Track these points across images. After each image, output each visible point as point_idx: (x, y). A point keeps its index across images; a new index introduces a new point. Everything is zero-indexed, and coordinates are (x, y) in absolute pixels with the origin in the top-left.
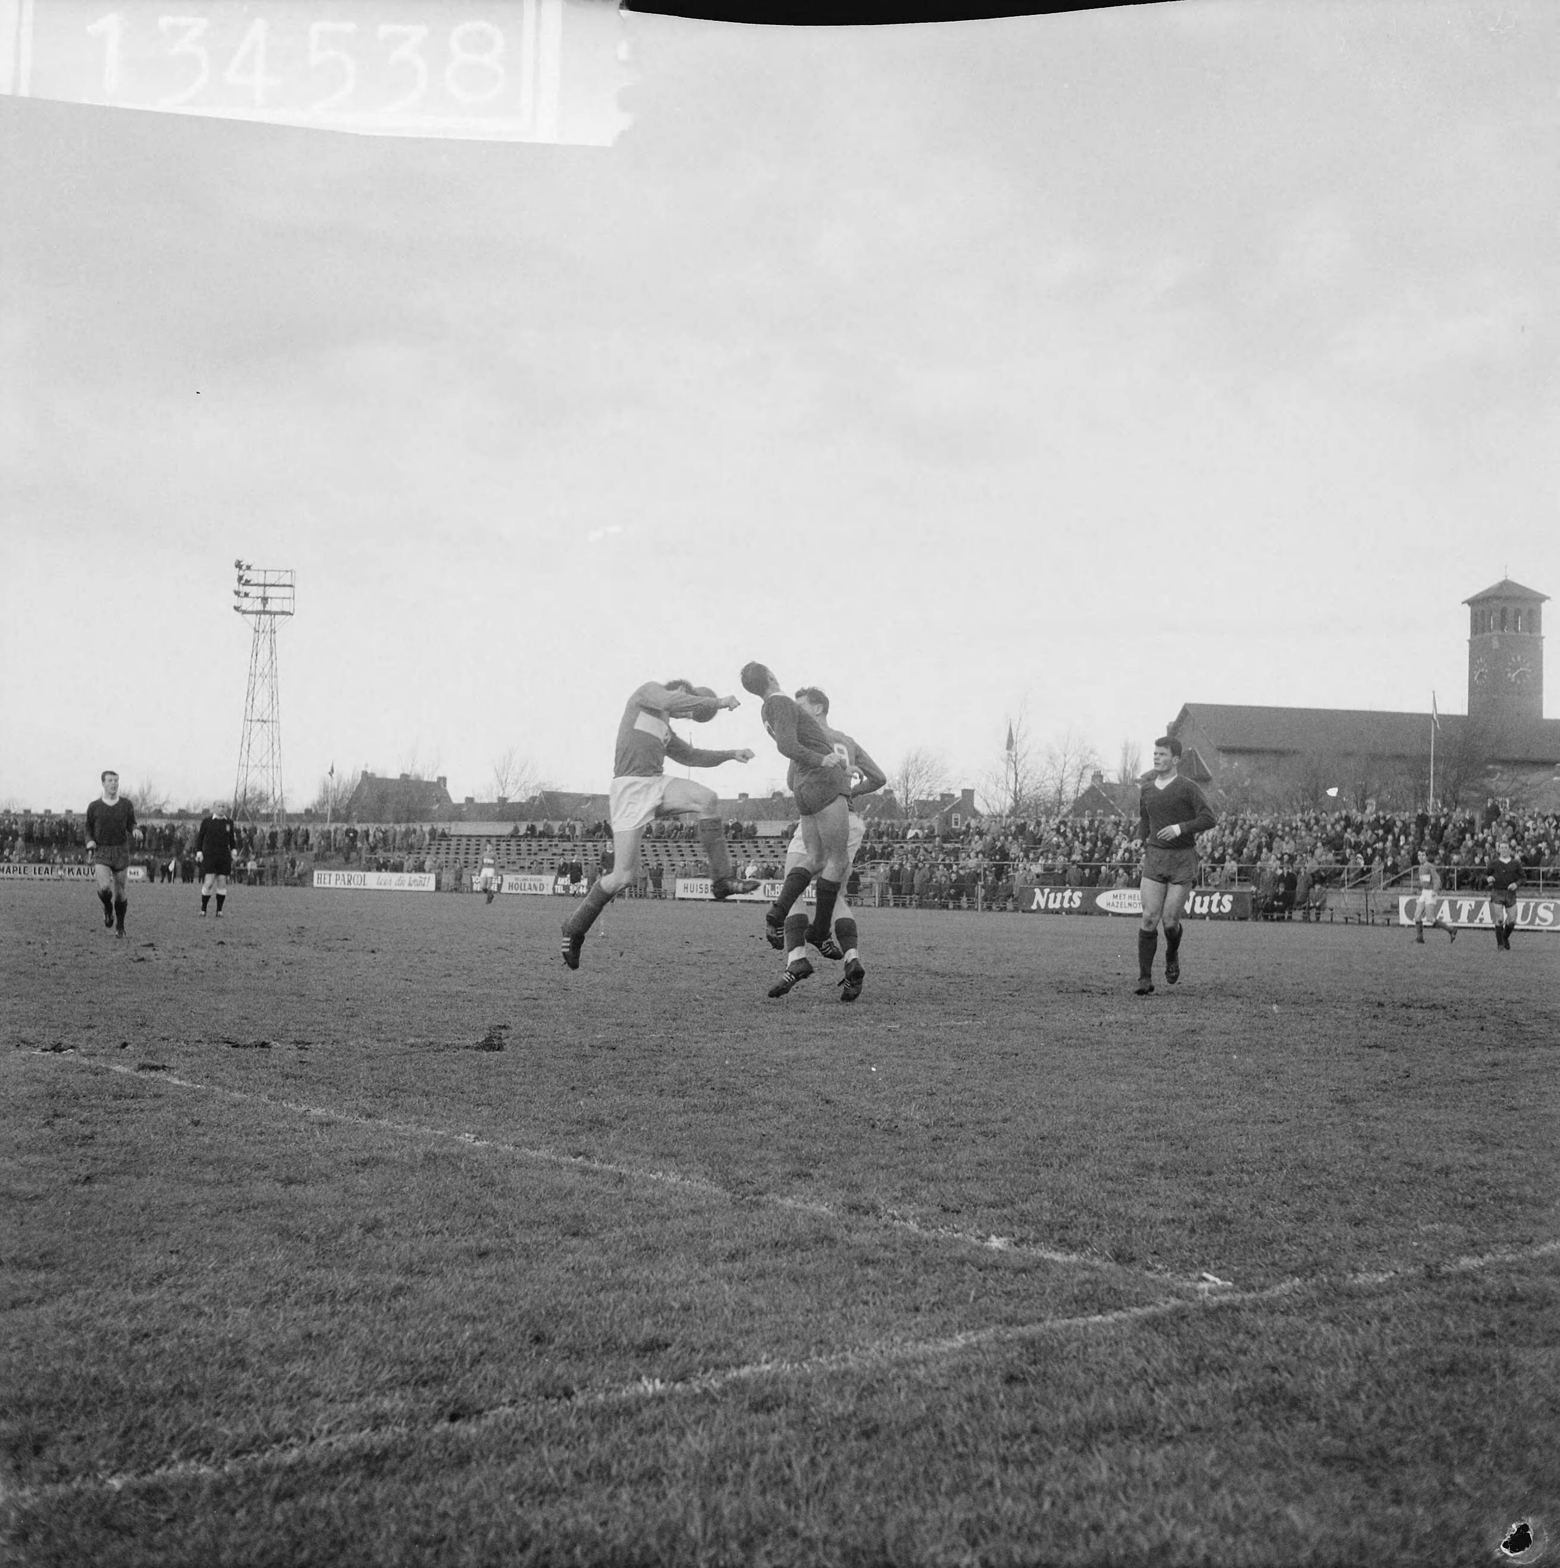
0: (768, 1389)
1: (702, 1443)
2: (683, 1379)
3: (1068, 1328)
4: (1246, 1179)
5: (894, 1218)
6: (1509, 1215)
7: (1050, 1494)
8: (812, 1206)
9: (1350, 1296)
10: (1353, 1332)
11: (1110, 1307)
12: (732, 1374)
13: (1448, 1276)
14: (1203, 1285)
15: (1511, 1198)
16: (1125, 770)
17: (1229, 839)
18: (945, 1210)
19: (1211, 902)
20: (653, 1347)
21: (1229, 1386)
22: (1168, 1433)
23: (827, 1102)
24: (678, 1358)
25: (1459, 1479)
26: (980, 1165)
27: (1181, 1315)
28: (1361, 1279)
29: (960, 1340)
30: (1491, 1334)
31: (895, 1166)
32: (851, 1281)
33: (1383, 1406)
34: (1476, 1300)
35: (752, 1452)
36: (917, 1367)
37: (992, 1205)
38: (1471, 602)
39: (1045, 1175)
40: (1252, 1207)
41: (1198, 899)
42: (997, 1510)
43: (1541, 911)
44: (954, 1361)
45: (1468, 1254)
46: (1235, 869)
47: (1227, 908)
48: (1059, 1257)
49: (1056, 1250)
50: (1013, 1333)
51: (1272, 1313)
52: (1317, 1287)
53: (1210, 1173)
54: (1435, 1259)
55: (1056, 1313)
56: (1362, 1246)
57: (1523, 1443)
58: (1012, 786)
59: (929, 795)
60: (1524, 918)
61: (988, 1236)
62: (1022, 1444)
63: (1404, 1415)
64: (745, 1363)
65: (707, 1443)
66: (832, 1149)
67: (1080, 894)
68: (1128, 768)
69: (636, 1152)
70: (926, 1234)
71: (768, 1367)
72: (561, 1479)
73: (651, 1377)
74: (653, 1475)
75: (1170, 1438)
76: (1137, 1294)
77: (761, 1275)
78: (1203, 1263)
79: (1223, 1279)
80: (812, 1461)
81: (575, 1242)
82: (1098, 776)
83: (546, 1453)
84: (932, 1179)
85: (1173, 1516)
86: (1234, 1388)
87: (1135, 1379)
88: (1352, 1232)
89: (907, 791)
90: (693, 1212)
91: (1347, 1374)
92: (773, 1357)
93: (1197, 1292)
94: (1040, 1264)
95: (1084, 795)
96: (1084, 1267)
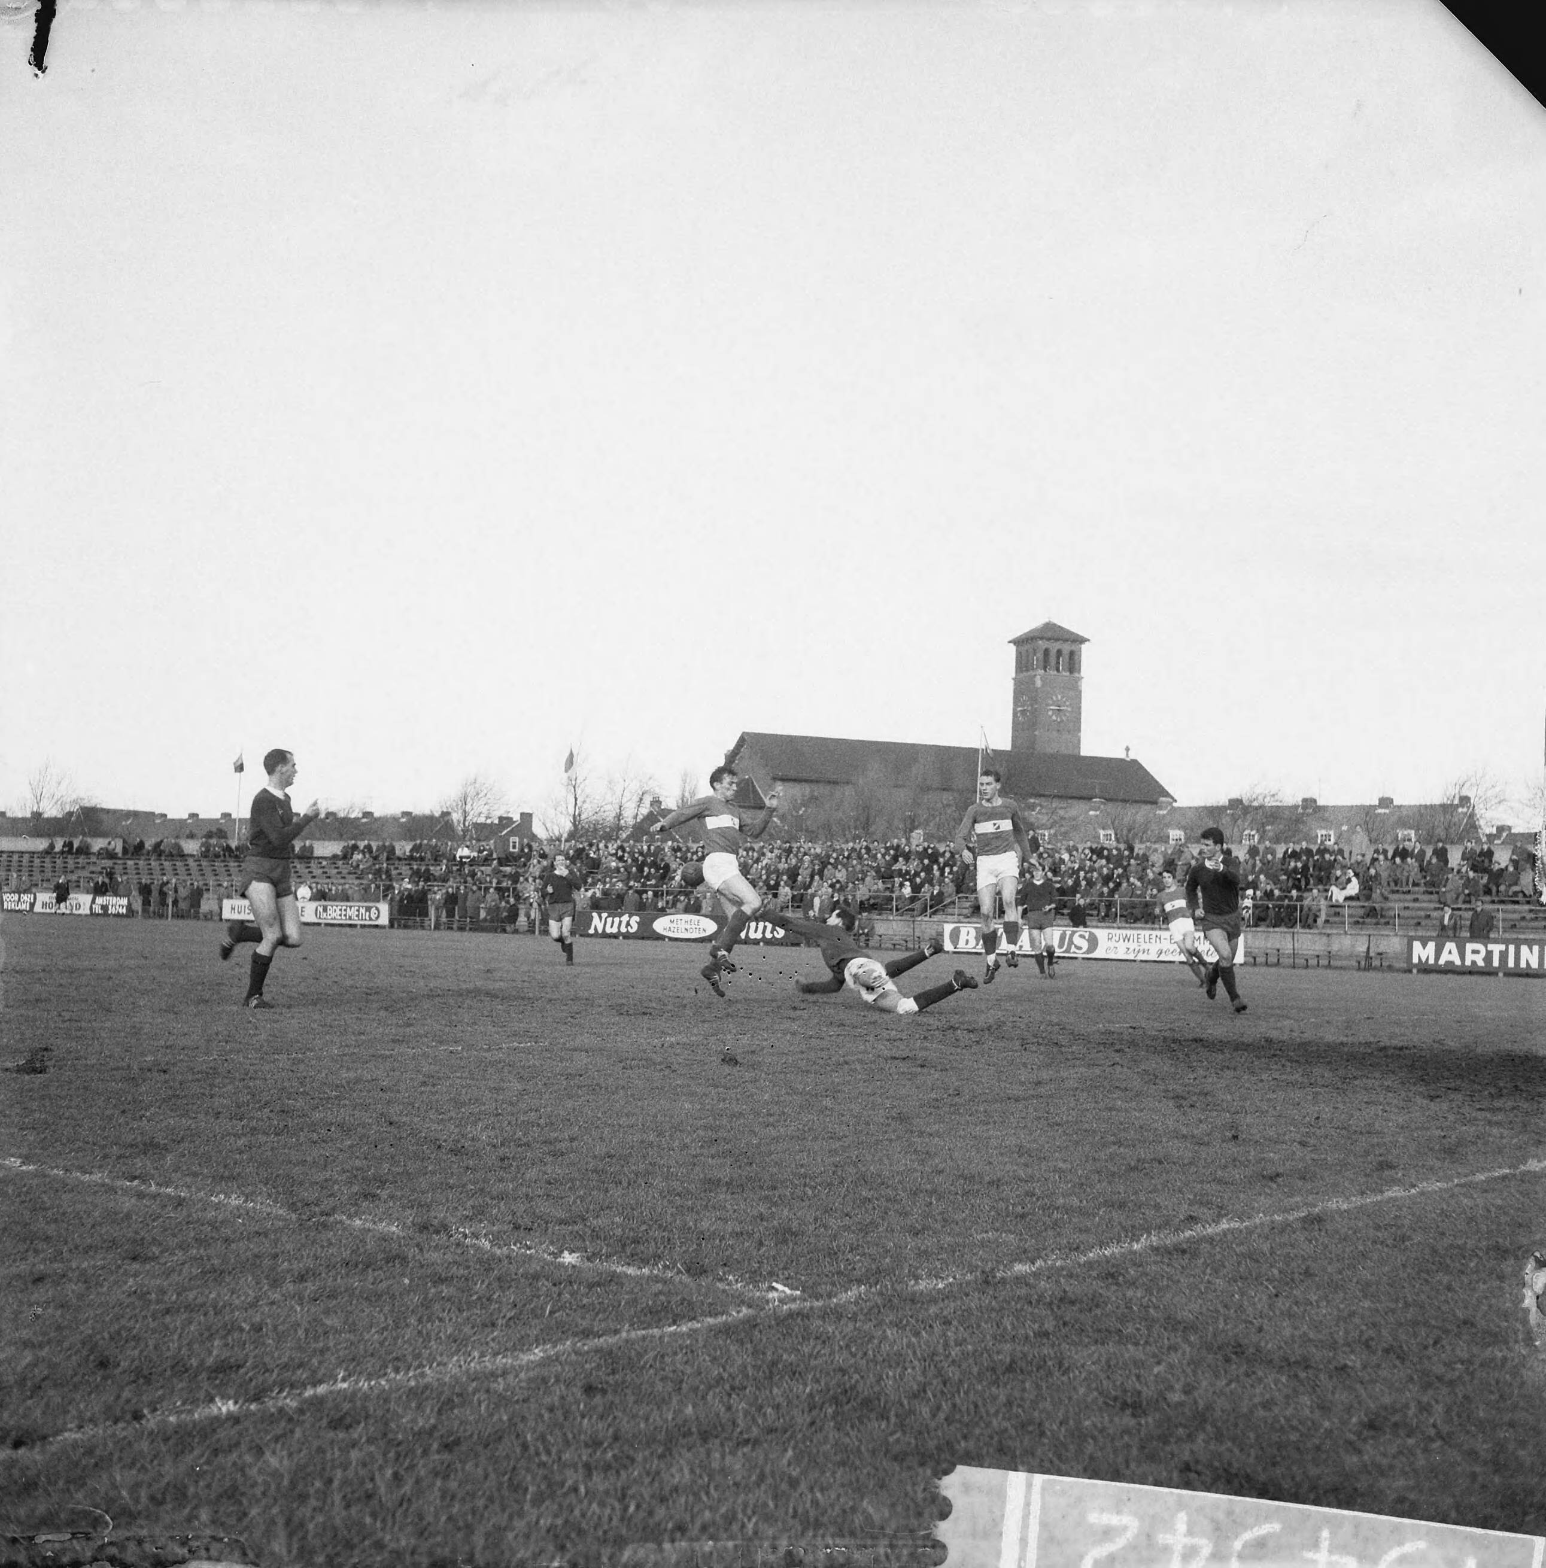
0: (346, 1406)
1: (281, 1462)
2: (257, 1398)
3: (644, 1338)
4: (810, 1192)
5: (465, 1236)
6: (1056, 1224)
7: (633, 1497)
8: (382, 1226)
9: (914, 1302)
10: (917, 1334)
11: (684, 1316)
12: (309, 1392)
13: (1004, 1281)
14: (775, 1294)
15: (1058, 1208)
16: (683, 796)
17: (782, 866)
18: (518, 1227)
20: (223, 1368)
21: (803, 1389)
22: (746, 1436)
23: (392, 1123)
24: (251, 1380)
26: (549, 1182)
27: (751, 1324)
28: (922, 1285)
29: (538, 1353)
30: (1046, 1334)
31: (464, 1186)
32: (425, 1299)
33: (949, 1404)
34: (1031, 1303)
35: (333, 1468)
36: (495, 1381)
37: (562, 1222)
38: (1018, 642)
39: (616, 1192)
40: (817, 1219)
42: (583, 1515)
43: (1077, 940)
44: (531, 1374)
45: (1021, 1261)
48: (631, 1271)
49: (629, 1264)
50: (591, 1344)
51: (841, 1319)
52: (881, 1294)
53: (775, 1188)
54: (990, 1265)
55: (632, 1325)
56: (923, 1254)
57: (1080, 1436)
58: (571, 810)
59: (487, 818)
60: (1061, 946)
61: (562, 1252)
62: (605, 1451)
63: (969, 1412)
64: (321, 1382)
65: (286, 1462)
66: (400, 1170)
67: (637, 919)
68: (686, 793)
69: (195, 1175)
70: (498, 1252)
71: (345, 1385)
72: (137, 1501)
73: (225, 1397)
74: (232, 1494)
75: (747, 1441)
76: (710, 1304)
77: (333, 1295)
78: (771, 1274)
79: (792, 1289)
80: (396, 1475)
81: (136, 1266)
82: (656, 802)
83: (118, 1478)
84: (501, 1197)
85: (754, 1513)
86: (808, 1390)
87: (712, 1386)
88: (911, 1242)
89: (465, 814)
90: (258, 1233)
91: (914, 1375)
92: (349, 1376)
93: (767, 1302)
94: (614, 1278)
95: (643, 820)
96: (657, 1279)
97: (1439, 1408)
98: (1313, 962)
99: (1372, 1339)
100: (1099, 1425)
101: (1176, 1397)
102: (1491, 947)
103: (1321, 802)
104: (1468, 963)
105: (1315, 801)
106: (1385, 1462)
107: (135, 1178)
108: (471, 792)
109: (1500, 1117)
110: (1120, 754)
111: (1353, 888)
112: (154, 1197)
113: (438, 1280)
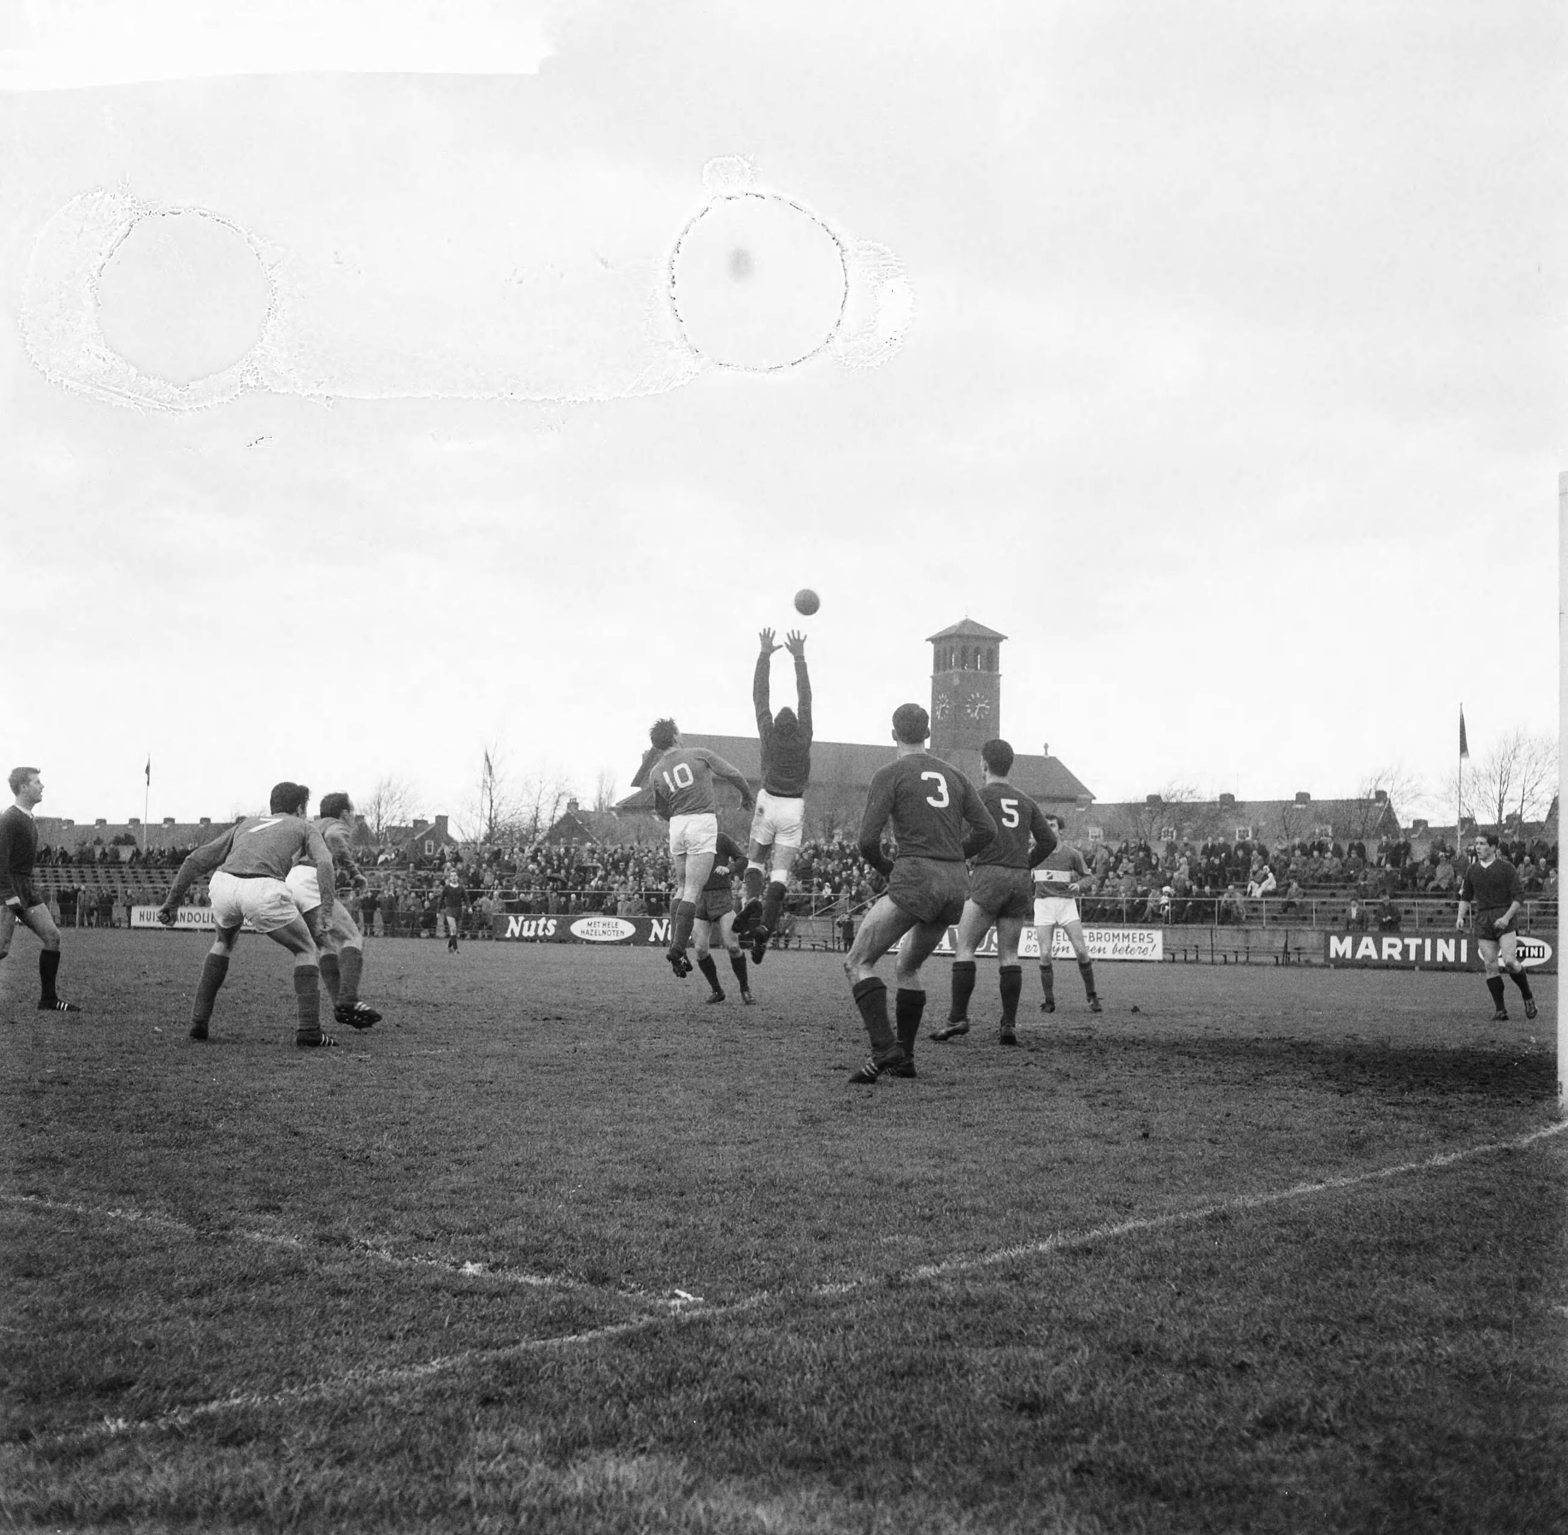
0: (239, 1423)
1: (169, 1480)
2: (149, 1416)
3: (543, 1349)
4: (717, 1198)
5: (366, 1247)
6: (962, 1227)
7: (526, 1509)
8: (280, 1239)
9: (816, 1306)
10: (818, 1340)
11: (584, 1326)
12: (200, 1410)
13: (907, 1285)
14: (678, 1302)
15: (965, 1210)
16: (601, 798)
18: (420, 1238)
20: (115, 1387)
21: (700, 1397)
22: (641, 1446)
23: (296, 1134)
24: (142, 1397)
25: (917, 1473)
26: (454, 1192)
27: (653, 1332)
28: (826, 1290)
29: (436, 1365)
30: (948, 1337)
31: (367, 1196)
32: (323, 1312)
33: (846, 1409)
34: (933, 1306)
35: (223, 1486)
36: (391, 1394)
37: (468, 1232)
38: (935, 640)
39: (521, 1201)
40: (722, 1225)
44: (429, 1387)
45: (926, 1264)
48: (534, 1280)
49: (531, 1274)
50: (490, 1354)
51: (742, 1326)
52: (784, 1298)
53: (682, 1194)
54: (895, 1269)
55: (531, 1335)
56: (827, 1259)
57: (976, 1438)
58: (487, 813)
59: (402, 821)
61: (464, 1262)
62: (498, 1464)
63: (866, 1417)
64: (213, 1398)
65: (174, 1480)
66: (302, 1181)
67: (555, 922)
68: (604, 796)
69: (92, 1189)
70: (400, 1263)
71: (238, 1401)
73: (115, 1416)
74: (118, 1514)
75: (643, 1451)
76: (611, 1313)
77: (229, 1310)
78: (675, 1280)
79: (694, 1296)
80: (285, 1491)
81: (28, 1283)
82: (573, 804)
84: (405, 1208)
85: (647, 1522)
86: (705, 1397)
87: (610, 1396)
88: (817, 1249)
89: (379, 818)
90: (154, 1249)
91: (812, 1380)
92: (243, 1391)
93: (669, 1309)
94: (516, 1289)
95: (559, 823)
96: (560, 1289)
97: (1332, 1405)
98: (1231, 958)
99: (1270, 1336)
100: (996, 1427)
101: (1073, 1397)
102: (1407, 941)
103: (1238, 799)
104: (1385, 957)
105: (1232, 797)
106: (1278, 1458)
107: (32, 1193)
108: (386, 794)
109: (1410, 1112)
110: (1041, 753)
111: (1270, 884)
112: (49, 1212)
113: (338, 1292)
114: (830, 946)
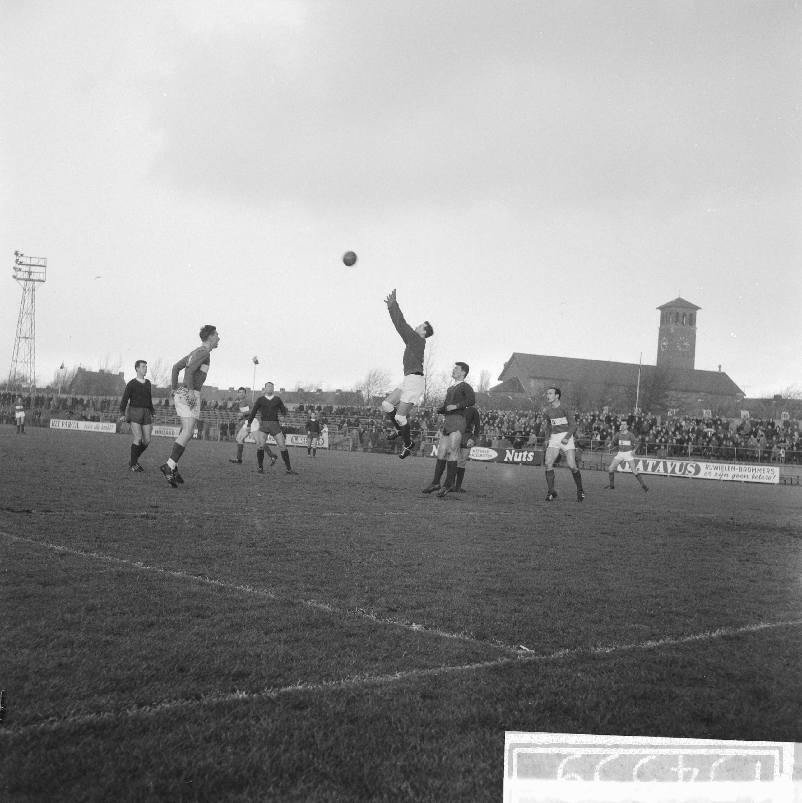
0: (301, 698)
1: (268, 725)
2: (257, 691)
3: (453, 671)
4: (541, 598)
5: (363, 613)
6: (671, 621)
7: (444, 753)
8: (321, 606)
9: (594, 659)
10: (595, 676)
11: (474, 661)
12: (283, 690)
13: (642, 650)
14: (521, 652)
15: (672, 612)
16: (482, 386)
17: (532, 423)
18: (390, 609)
19: (523, 455)
20: (241, 675)
21: (534, 703)
23: (327, 552)
24: (254, 681)
26: (406, 587)
27: (509, 666)
28: (598, 650)
29: (398, 676)
32: (342, 645)
33: (610, 714)
34: (655, 663)
35: (294, 730)
36: (376, 689)
37: (413, 608)
38: (661, 308)
39: (440, 594)
40: (544, 612)
41: (516, 454)
42: (419, 761)
43: (689, 468)
44: (395, 686)
45: (651, 640)
46: (536, 439)
47: (531, 459)
48: (447, 635)
49: (446, 632)
50: (426, 672)
51: (555, 666)
52: (577, 653)
53: (523, 595)
55: (447, 664)
56: (600, 634)
59: (380, 394)
60: (680, 470)
61: (412, 624)
62: (431, 729)
64: (289, 685)
65: (271, 725)
66: (331, 577)
68: (483, 384)
69: (228, 575)
70: (380, 622)
71: (301, 687)
72: (197, 741)
73: (241, 691)
74: (245, 740)
76: (487, 655)
77: (297, 640)
78: (520, 640)
79: (530, 649)
80: (325, 734)
81: (199, 620)
83: (188, 727)
86: (537, 702)
87: (487, 698)
88: (593, 627)
89: (369, 392)
90: (259, 606)
91: (592, 698)
92: (303, 683)
93: (517, 655)
94: (438, 638)
96: (460, 641)
100: (689, 729)
101: (731, 716)
107: (199, 575)
108: (372, 380)
110: (717, 370)
112: (208, 585)
113: (349, 635)
114: (599, 468)
